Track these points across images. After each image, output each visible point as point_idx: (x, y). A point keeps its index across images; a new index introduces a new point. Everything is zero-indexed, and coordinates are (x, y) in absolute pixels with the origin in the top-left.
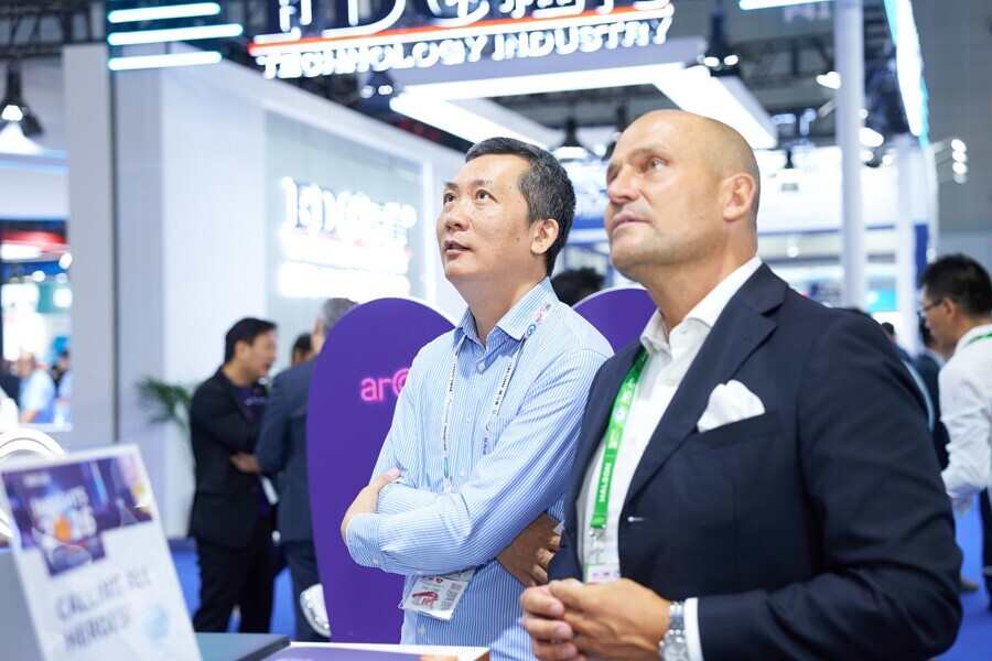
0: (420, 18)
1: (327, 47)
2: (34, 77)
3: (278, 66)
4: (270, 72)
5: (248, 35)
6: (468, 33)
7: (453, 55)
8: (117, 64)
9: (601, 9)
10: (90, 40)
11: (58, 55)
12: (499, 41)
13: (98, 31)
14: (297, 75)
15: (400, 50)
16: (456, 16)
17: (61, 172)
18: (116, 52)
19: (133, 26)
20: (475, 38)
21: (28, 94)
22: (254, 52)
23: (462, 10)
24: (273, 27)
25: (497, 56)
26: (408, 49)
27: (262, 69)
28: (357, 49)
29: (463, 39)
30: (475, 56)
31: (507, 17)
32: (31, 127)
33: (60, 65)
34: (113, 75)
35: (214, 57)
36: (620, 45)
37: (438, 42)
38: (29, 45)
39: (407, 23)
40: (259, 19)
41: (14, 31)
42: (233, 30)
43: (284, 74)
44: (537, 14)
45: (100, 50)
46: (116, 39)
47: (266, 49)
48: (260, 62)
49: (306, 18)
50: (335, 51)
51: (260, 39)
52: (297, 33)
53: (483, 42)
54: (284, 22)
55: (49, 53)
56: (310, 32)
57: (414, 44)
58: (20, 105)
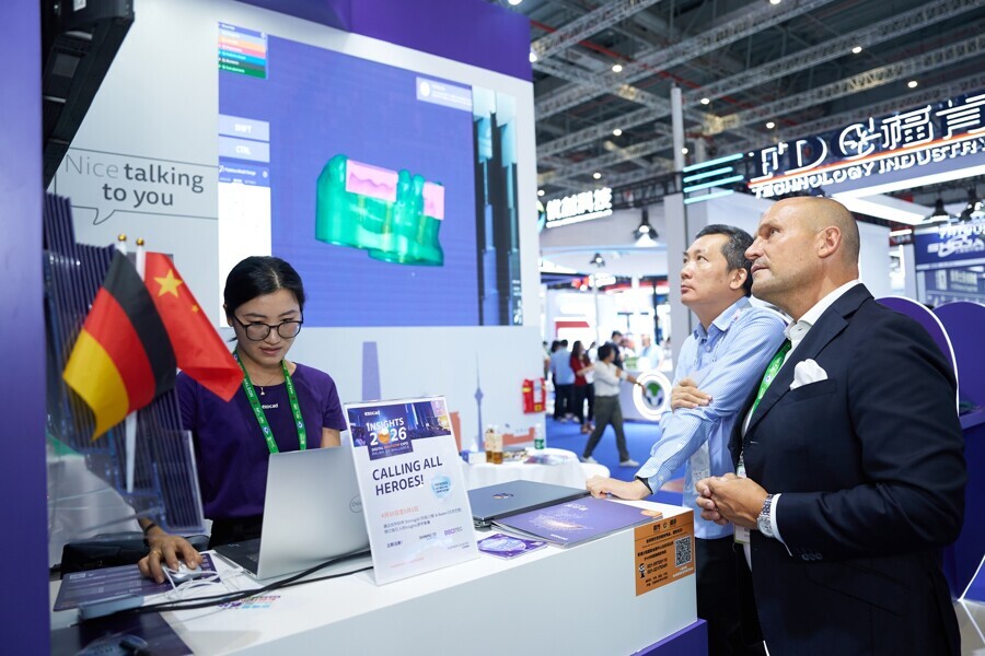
0: (836, 158)
1: (787, 179)
2: (653, 211)
3: (762, 192)
4: (758, 195)
5: (747, 178)
6: (863, 162)
7: (856, 174)
8: (687, 201)
9: (945, 138)
10: (676, 192)
11: (662, 201)
12: (882, 163)
13: (679, 187)
14: (772, 194)
15: (825, 176)
16: (857, 154)
17: (665, 253)
18: (686, 196)
19: (695, 183)
20: (868, 164)
21: (652, 220)
22: (750, 187)
23: (860, 150)
24: (759, 173)
25: (882, 171)
26: (830, 175)
27: (754, 194)
28: (803, 179)
29: (861, 166)
30: (868, 173)
31: (887, 150)
32: (653, 234)
33: (663, 205)
34: (685, 206)
35: (731, 192)
36: (958, 155)
37: (847, 169)
38: (651, 198)
39: (828, 161)
40: (753, 170)
41: (644, 194)
42: (739, 178)
43: (765, 195)
44: (905, 146)
45: (680, 196)
46: (686, 190)
47: (756, 184)
48: (754, 191)
49: (776, 167)
50: (791, 181)
51: (752, 180)
52: (771, 174)
53: (872, 165)
54: (765, 171)
55: (659, 201)
56: (777, 173)
57: (833, 172)
58: (648, 225)
